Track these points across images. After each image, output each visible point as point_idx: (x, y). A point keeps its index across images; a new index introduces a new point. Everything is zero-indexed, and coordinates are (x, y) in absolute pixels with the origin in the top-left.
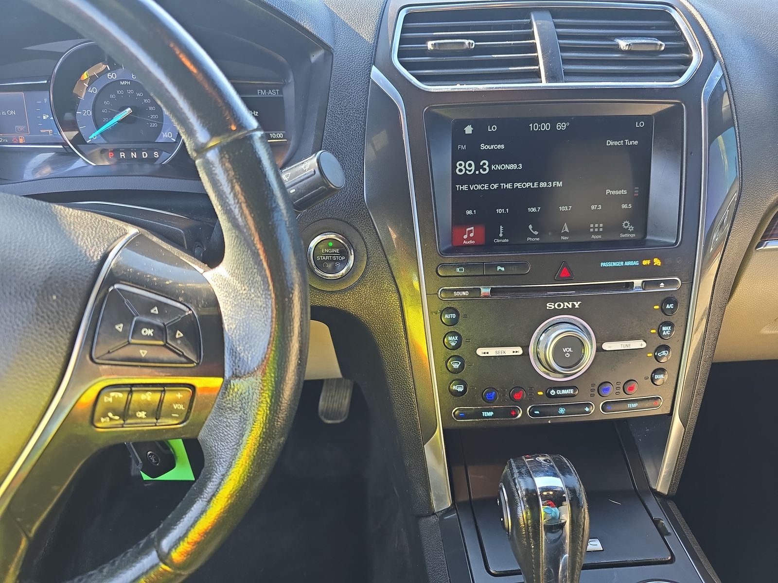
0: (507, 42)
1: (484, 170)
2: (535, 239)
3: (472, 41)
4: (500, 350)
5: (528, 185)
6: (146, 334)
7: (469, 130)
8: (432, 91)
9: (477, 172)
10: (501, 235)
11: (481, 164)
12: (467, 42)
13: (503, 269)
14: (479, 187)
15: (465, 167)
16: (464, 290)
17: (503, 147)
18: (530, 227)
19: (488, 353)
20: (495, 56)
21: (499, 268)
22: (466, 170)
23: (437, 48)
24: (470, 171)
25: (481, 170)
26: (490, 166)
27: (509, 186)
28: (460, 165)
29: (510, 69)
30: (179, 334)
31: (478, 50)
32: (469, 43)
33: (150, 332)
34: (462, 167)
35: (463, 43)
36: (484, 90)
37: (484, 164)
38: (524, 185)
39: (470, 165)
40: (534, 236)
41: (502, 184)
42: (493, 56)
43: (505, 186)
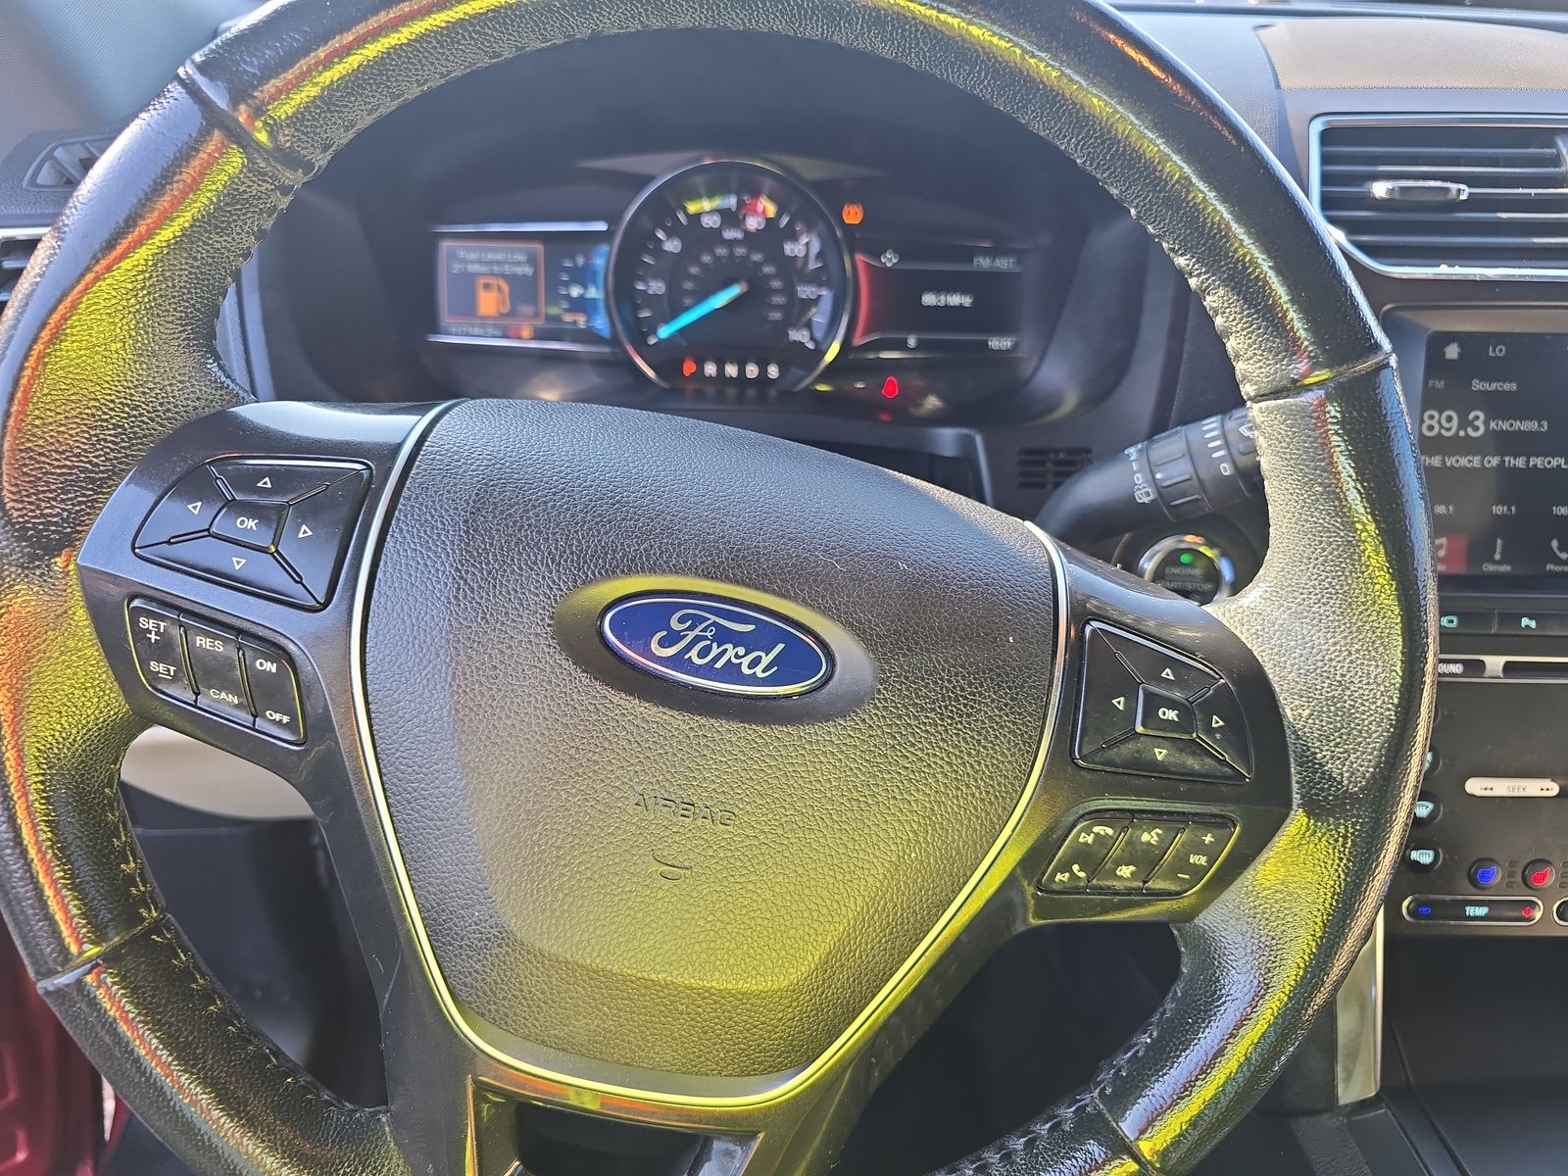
0: (1520, 191)
1: (1476, 429)
2: (1560, 568)
3: (1462, 186)
4: (1519, 784)
5: (1555, 463)
6: (1165, 718)
7: (1452, 352)
8: (1396, 276)
9: (1462, 433)
10: (1497, 557)
11: (1471, 416)
12: (1454, 187)
13: (1533, 624)
14: (1464, 461)
15: (1439, 422)
16: (1455, 662)
17: (1513, 386)
18: (1555, 544)
19: (1492, 789)
20: (1504, 215)
21: (1525, 621)
22: (1441, 427)
23: (1397, 196)
24: (1449, 430)
25: (1470, 430)
26: (1486, 423)
27: (1520, 462)
28: (1432, 417)
29: (1536, 240)
30: (1217, 722)
31: (1473, 203)
32: (1459, 191)
33: (1172, 715)
34: (1434, 423)
35: (1447, 190)
36: (1497, 279)
37: (1477, 418)
38: (1549, 462)
39: (1449, 419)
40: (1559, 562)
41: (1507, 459)
42: (1500, 215)
43: (1512, 462)
